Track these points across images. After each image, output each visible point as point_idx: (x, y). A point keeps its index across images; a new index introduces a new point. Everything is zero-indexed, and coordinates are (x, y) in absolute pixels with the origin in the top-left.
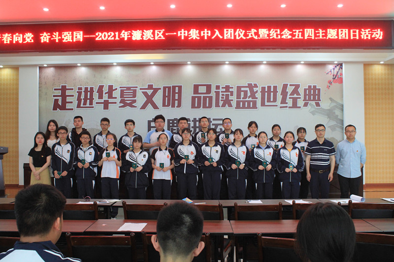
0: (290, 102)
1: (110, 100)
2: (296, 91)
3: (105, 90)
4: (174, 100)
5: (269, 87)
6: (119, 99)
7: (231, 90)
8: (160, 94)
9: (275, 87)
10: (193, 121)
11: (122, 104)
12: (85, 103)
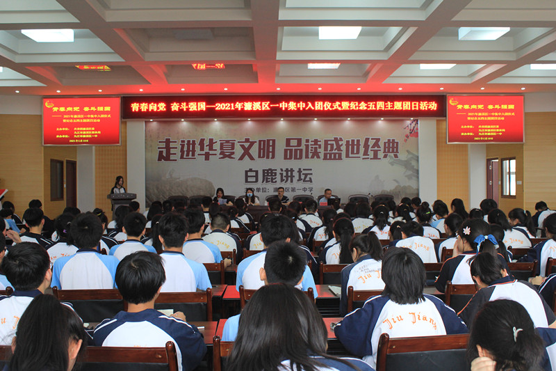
0: (371, 154)
1: (211, 152)
2: (376, 144)
3: (206, 143)
4: (268, 152)
5: (353, 141)
6: (219, 151)
7: (319, 143)
8: (256, 146)
9: (358, 141)
11: (222, 156)
12: (188, 155)
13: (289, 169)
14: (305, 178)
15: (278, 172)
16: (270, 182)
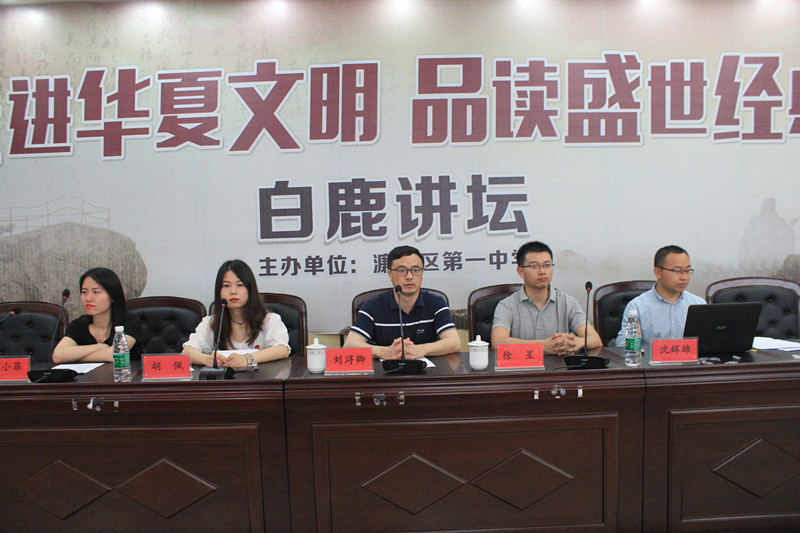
0: (746, 118)
1: (128, 123)
2: (765, 81)
3: (109, 86)
4: (350, 113)
5: (677, 68)
6: (156, 118)
7: (548, 76)
8: (301, 92)
9: (697, 69)
10: (418, 187)
11: (168, 136)
12: (39, 137)
13: (435, 180)
14: (499, 212)
15: (392, 191)
16: (361, 234)
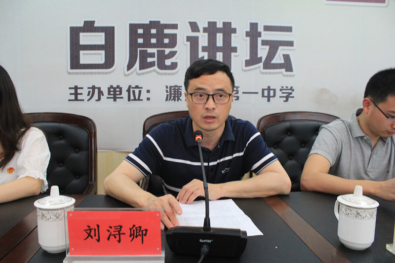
10: (205, 30)
13: (220, 25)
14: (271, 55)
15: (183, 33)
16: (156, 67)
